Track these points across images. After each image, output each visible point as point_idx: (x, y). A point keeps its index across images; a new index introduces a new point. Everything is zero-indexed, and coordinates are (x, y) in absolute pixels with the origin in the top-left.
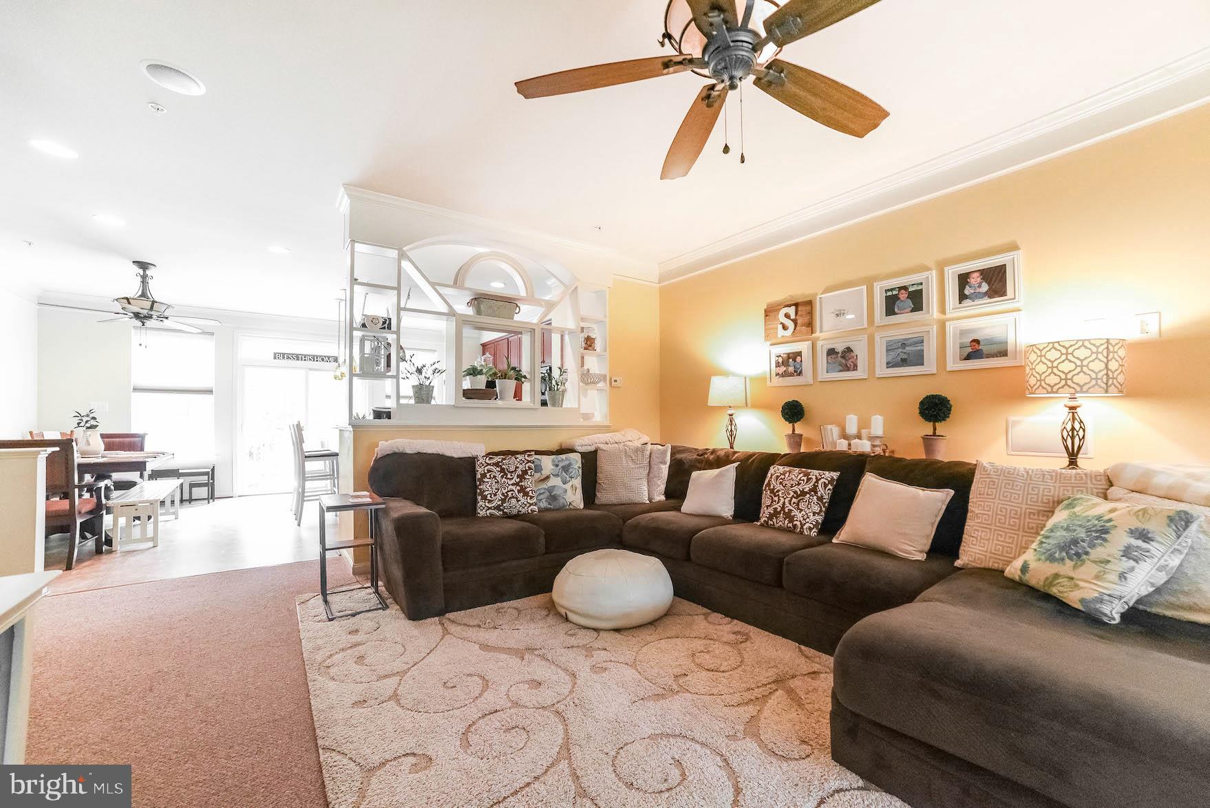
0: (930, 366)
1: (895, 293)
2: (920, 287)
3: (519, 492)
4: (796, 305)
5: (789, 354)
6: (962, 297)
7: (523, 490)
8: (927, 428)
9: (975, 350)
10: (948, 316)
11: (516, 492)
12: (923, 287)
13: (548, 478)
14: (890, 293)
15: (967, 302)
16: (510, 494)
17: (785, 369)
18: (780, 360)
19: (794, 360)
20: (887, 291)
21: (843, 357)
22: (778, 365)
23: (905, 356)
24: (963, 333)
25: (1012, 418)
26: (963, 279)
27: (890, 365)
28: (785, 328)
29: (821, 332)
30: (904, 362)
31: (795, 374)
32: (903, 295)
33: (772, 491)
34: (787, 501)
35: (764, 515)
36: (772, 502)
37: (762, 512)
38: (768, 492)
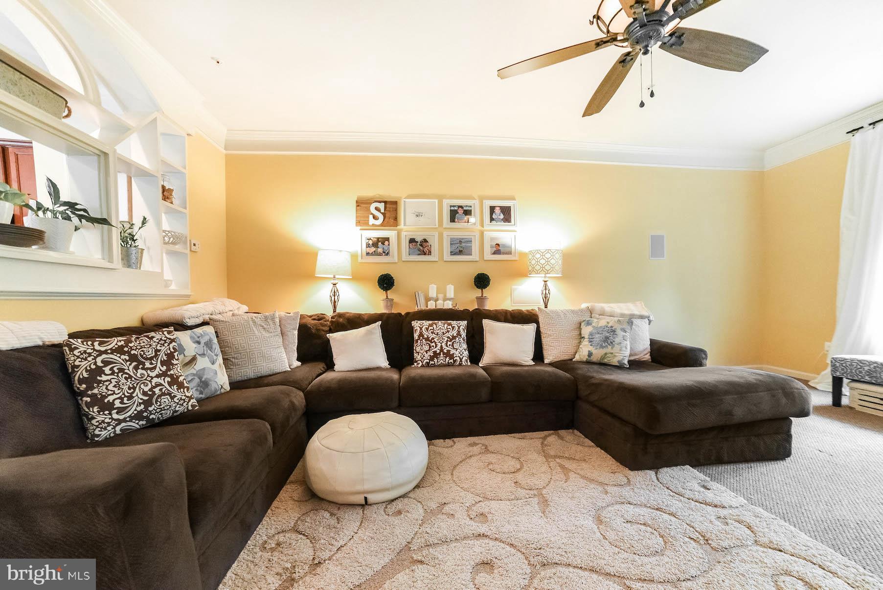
0: (475, 256)
1: (456, 208)
2: (470, 209)
3: (170, 384)
4: (385, 202)
5: (378, 239)
6: (492, 219)
7: (174, 381)
8: (478, 293)
9: (498, 250)
10: (486, 228)
11: (166, 385)
12: (472, 209)
13: (194, 359)
14: (452, 208)
15: (494, 222)
16: (157, 390)
17: (374, 249)
18: (371, 242)
19: (383, 244)
20: (451, 206)
21: (421, 245)
22: (368, 246)
23: (461, 249)
24: (492, 239)
25: (514, 287)
26: (492, 209)
27: (453, 253)
28: (375, 218)
29: (405, 225)
30: (461, 252)
31: (384, 254)
32: (461, 211)
33: (427, 339)
34: (443, 344)
35: (424, 358)
36: (430, 347)
37: (419, 356)
38: (424, 340)
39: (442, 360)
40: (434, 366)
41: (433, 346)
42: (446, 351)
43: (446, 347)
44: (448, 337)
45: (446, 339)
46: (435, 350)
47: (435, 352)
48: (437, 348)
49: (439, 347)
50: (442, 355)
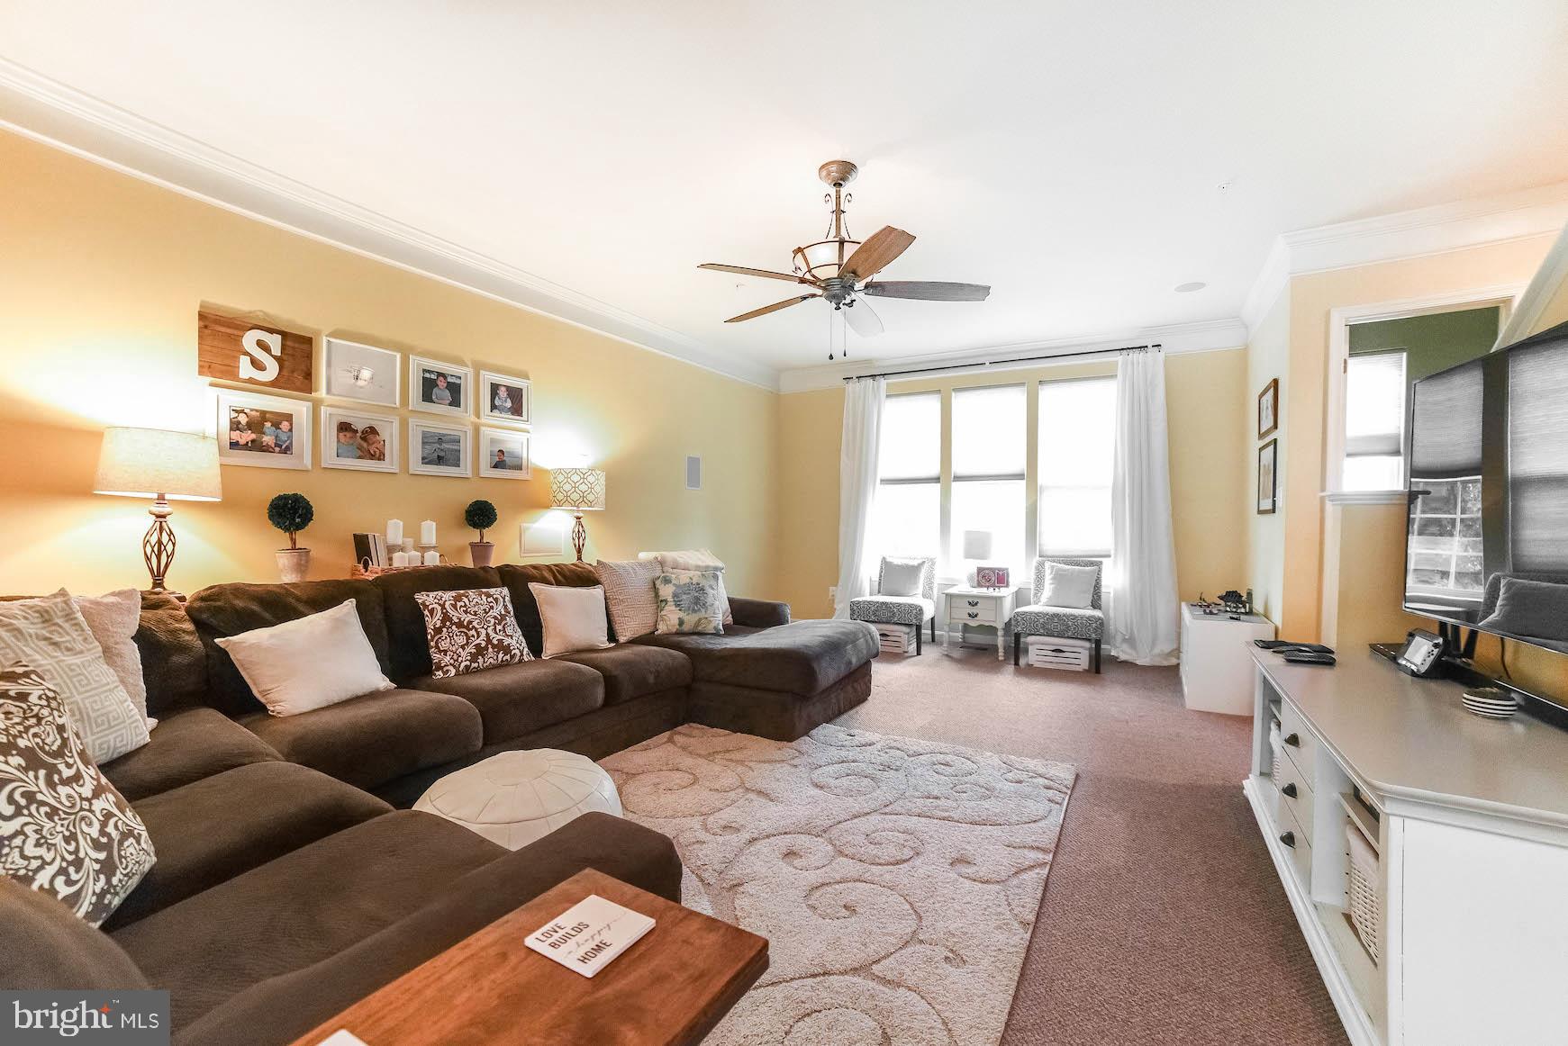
0: (466, 469)
1: (433, 377)
2: (458, 381)
4: (284, 335)
5: (263, 413)
6: (493, 407)
9: (502, 461)
10: (483, 420)
12: (462, 382)
14: (427, 375)
15: (496, 413)
17: (253, 436)
18: (243, 419)
19: (276, 425)
20: (424, 371)
21: (364, 439)
22: (235, 426)
23: (442, 454)
24: (493, 441)
25: (523, 527)
26: (495, 388)
27: (426, 460)
28: (256, 364)
29: (329, 391)
30: (440, 460)
31: (277, 449)
32: (442, 383)
33: (460, 624)
34: (490, 630)
35: (460, 659)
36: (468, 638)
37: (448, 658)
38: (454, 627)
39: (491, 658)
40: (478, 671)
41: (473, 636)
42: (496, 642)
43: (495, 635)
44: (495, 618)
45: (493, 621)
46: (478, 642)
47: (478, 646)
48: (481, 638)
49: (483, 636)
50: (490, 650)
